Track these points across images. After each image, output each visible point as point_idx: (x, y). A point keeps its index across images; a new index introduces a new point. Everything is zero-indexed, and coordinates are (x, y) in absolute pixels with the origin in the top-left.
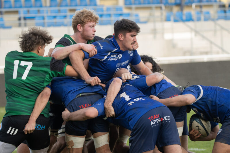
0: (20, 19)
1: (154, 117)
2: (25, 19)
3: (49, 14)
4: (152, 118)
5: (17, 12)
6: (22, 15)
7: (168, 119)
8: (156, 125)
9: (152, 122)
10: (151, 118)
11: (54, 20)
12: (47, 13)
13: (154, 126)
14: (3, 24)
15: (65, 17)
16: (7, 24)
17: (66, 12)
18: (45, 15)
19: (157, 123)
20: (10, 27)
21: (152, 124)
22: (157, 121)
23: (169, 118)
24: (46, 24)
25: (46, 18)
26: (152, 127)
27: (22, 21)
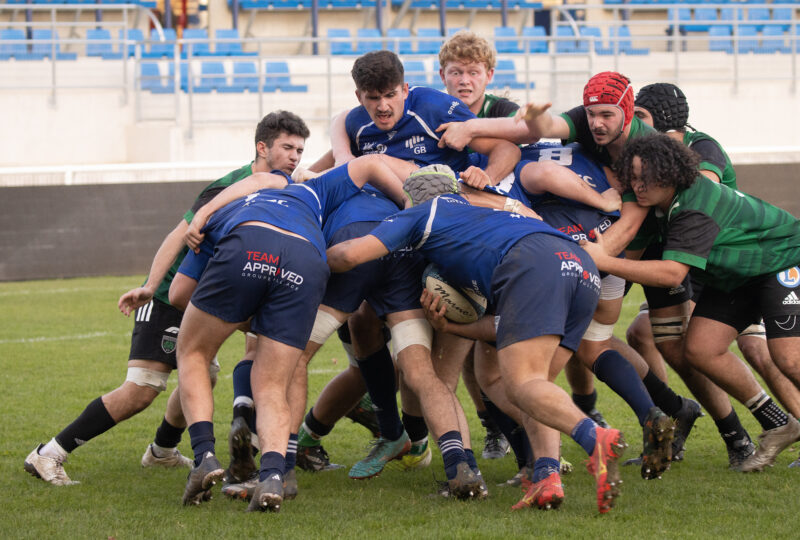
0: (670, 32)
1: (261, 255)
2: (683, 30)
3: (745, 21)
4: (255, 255)
5: (663, 13)
6: (676, 22)
7: (295, 282)
8: (254, 276)
9: (249, 263)
10: (252, 255)
11: (759, 37)
12: (740, 18)
13: (249, 275)
14: (628, 43)
15: (786, 28)
16: (637, 44)
17: (789, 18)
18: (735, 22)
19: (260, 274)
20: (643, 52)
21: (246, 267)
22: (263, 269)
23: (299, 280)
24: (736, 47)
25: (737, 30)
26: (244, 275)
27: (677, 37)
